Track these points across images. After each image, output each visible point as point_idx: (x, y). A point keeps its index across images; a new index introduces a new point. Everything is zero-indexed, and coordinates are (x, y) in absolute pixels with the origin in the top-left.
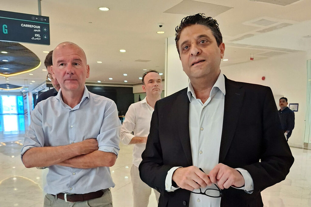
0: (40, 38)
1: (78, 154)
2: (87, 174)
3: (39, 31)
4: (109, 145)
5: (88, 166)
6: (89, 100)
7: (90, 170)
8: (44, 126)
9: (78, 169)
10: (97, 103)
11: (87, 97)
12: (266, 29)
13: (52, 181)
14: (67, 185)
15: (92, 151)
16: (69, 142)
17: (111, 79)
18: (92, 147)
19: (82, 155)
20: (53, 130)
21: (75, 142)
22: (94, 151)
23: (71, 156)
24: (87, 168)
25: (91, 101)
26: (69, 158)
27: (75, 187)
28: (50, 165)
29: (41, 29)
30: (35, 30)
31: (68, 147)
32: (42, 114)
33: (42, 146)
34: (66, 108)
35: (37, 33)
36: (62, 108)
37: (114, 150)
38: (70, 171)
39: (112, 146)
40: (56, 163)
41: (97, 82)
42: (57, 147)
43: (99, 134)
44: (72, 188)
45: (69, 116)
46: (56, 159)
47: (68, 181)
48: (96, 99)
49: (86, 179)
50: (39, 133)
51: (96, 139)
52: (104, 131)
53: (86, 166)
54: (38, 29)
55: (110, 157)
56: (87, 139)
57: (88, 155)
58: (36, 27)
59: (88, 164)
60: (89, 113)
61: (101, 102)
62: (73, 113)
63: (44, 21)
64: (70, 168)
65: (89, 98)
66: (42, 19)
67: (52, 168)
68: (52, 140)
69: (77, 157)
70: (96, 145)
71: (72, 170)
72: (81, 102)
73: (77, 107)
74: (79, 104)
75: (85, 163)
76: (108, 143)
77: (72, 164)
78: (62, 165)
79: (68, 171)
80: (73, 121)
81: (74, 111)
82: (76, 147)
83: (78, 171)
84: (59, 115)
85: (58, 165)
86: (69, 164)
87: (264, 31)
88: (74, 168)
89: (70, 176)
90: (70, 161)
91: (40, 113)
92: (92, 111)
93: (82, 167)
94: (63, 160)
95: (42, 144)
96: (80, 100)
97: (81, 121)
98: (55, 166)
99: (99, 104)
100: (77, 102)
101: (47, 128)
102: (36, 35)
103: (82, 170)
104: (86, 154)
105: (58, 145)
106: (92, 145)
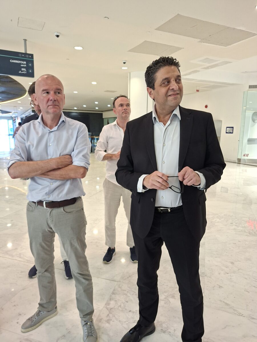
0: (26, 72)
1: (55, 167)
2: (63, 185)
3: (25, 66)
4: (81, 160)
5: (64, 178)
6: (65, 123)
7: (65, 181)
8: (27, 144)
9: (55, 180)
10: (72, 125)
11: (63, 121)
12: (209, 66)
13: (33, 190)
14: (46, 193)
15: (67, 165)
16: (48, 157)
17: (85, 106)
18: (67, 162)
19: (59, 169)
20: (34, 148)
21: (53, 157)
22: (69, 165)
23: (50, 169)
24: (63, 179)
25: (67, 124)
26: (47, 171)
27: (52, 195)
28: (32, 177)
29: (27, 64)
30: (22, 65)
31: (47, 161)
32: (25, 135)
33: (25, 160)
34: (46, 129)
35: (23, 67)
36: (43, 129)
37: (85, 165)
38: (49, 182)
39: (84, 161)
40: (36, 175)
41: (73, 109)
42: (38, 162)
43: (73, 151)
44: (50, 196)
45: (48, 136)
46: (37, 171)
47: (47, 190)
48: (71, 122)
49: (62, 189)
50: (23, 150)
51: (71, 155)
52: (77, 149)
53: (62, 178)
54: (24, 64)
55: (82, 170)
56: (63, 155)
57: (63, 169)
58: (22, 62)
59: (64, 176)
60: (64, 134)
61: (75, 125)
62: (52, 134)
63: (29, 58)
64: (48, 179)
65: (65, 121)
66: (27, 56)
67: (33, 179)
68: (33, 156)
69: (54, 170)
70: (70, 160)
71: (50, 180)
72: (58, 125)
73: (55, 128)
74: (57, 126)
75: (62, 175)
76: (81, 158)
77: (50, 176)
78: (42, 177)
79: (47, 182)
80: (52, 140)
81: (52, 132)
82: (54, 162)
83: (55, 182)
84: (40, 134)
85: (38, 177)
86: (48, 175)
87: (207, 68)
88: (52, 179)
89: (48, 186)
90: (49, 173)
91: (24, 133)
92: (68, 132)
93: (59, 179)
94: (43, 172)
95: (25, 159)
96: (58, 123)
97: (58, 140)
98: (35, 177)
99: (73, 127)
100: (55, 124)
101: (29, 146)
102: (23, 69)
103: (59, 181)
104: (61, 168)
105: (39, 160)
106: (67, 160)
